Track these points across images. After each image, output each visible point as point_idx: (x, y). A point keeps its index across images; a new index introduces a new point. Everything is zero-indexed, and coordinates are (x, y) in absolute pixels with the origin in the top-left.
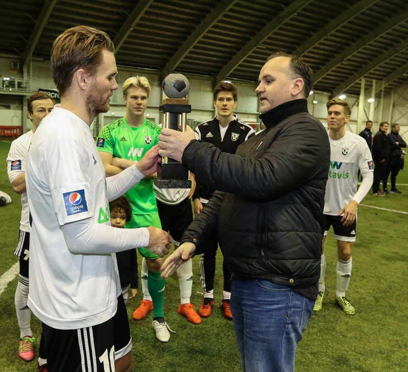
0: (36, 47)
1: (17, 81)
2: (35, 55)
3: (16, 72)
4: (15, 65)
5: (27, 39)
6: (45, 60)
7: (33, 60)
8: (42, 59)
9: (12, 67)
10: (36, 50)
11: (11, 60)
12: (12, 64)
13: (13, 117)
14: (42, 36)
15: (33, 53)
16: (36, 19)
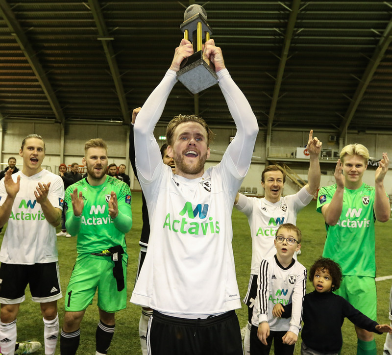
0: (352, 121)
1: (333, 151)
2: (350, 128)
3: (333, 144)
4: (332, 138)
5: (343, 115)
6: (359, 132)
7: (348, 133)
8: (356, 131)
9: (330, 140)
10: (350, 124)
11: (329, 134)
12: (330, 137)
13: (329, 182)
14: (357, 111)
15: (349, 127)
16: (351, 97)
